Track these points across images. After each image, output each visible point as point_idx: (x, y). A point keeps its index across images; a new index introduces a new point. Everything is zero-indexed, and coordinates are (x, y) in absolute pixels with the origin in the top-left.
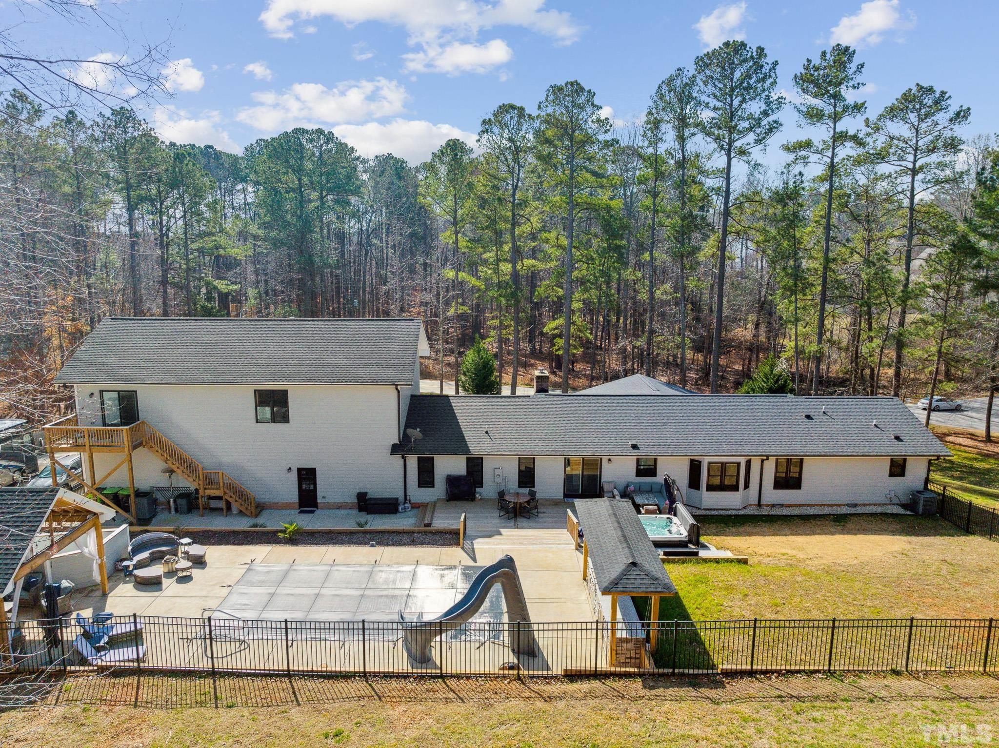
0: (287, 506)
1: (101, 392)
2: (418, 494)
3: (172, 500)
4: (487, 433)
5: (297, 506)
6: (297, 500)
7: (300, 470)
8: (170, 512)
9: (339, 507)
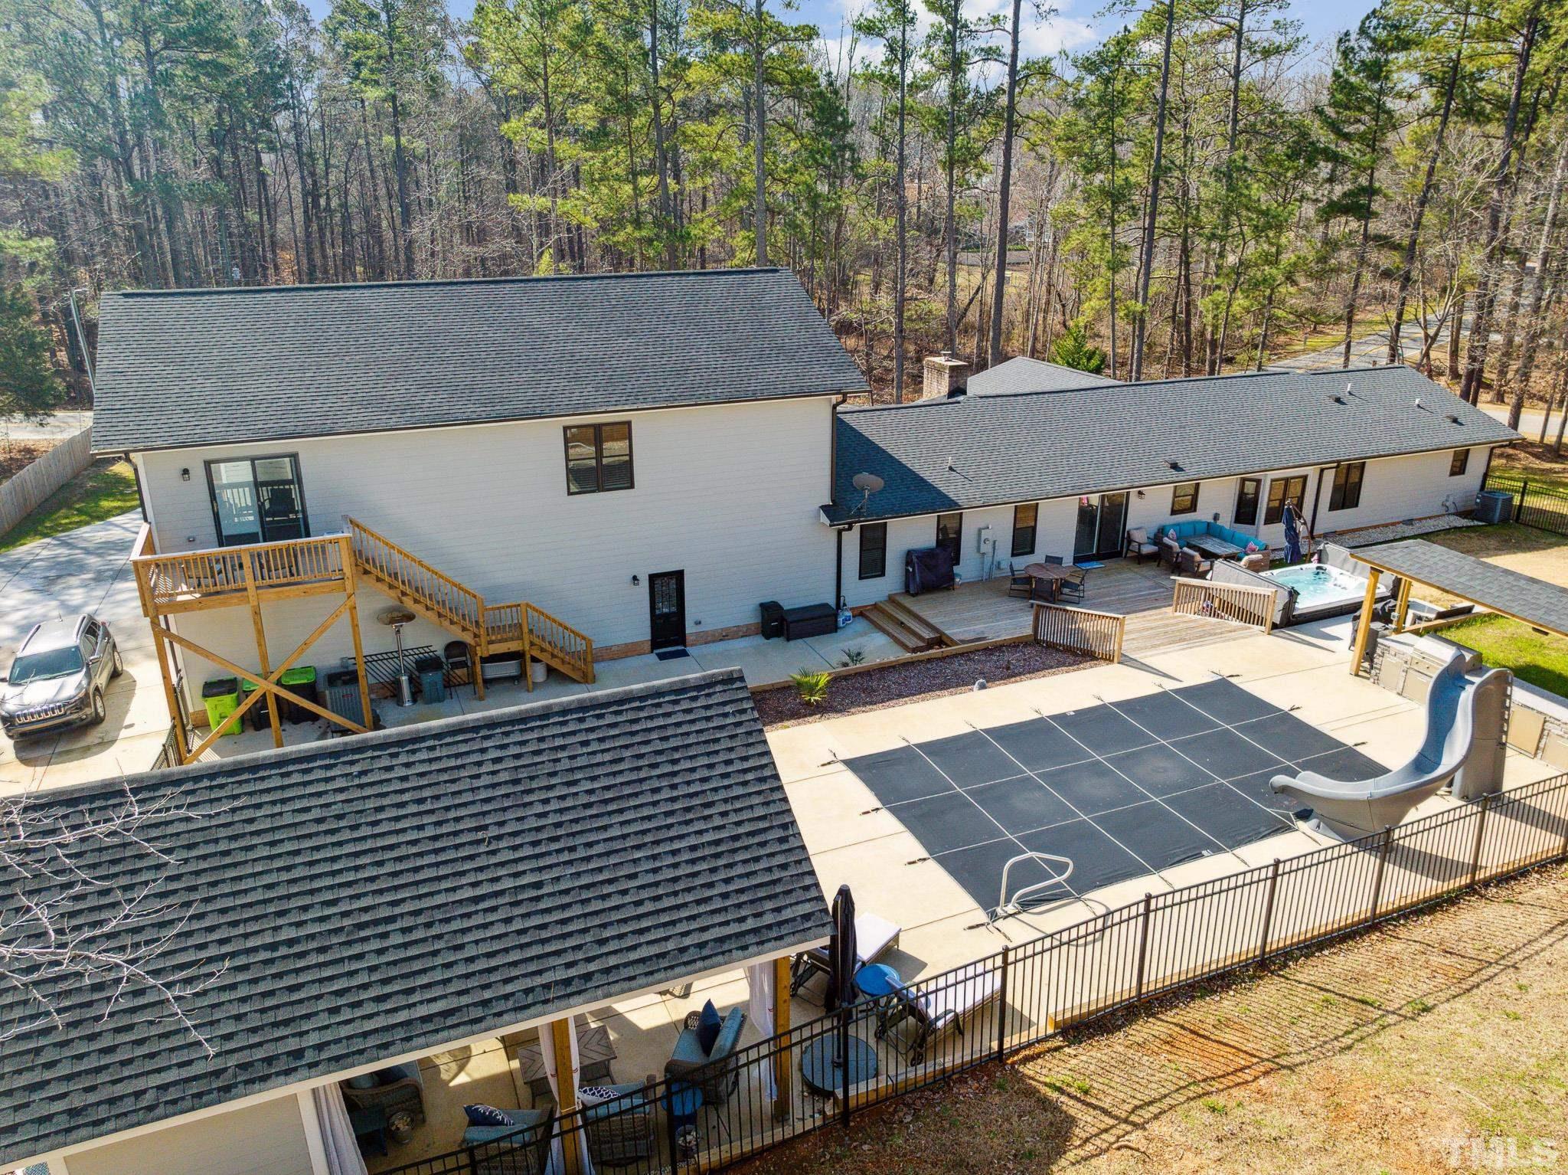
0: (629, 651)
1: (208, 464)
2: (861, 592)
3: (404, 678)
4: (951, 469)
5: (648, 647)
6: (649, 637)
7: (653, 578)
8: (400, 702)
9: (725, 636)
